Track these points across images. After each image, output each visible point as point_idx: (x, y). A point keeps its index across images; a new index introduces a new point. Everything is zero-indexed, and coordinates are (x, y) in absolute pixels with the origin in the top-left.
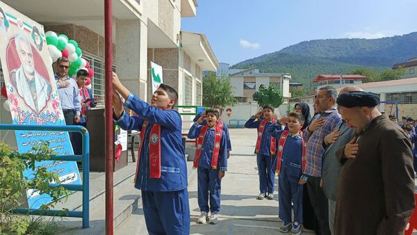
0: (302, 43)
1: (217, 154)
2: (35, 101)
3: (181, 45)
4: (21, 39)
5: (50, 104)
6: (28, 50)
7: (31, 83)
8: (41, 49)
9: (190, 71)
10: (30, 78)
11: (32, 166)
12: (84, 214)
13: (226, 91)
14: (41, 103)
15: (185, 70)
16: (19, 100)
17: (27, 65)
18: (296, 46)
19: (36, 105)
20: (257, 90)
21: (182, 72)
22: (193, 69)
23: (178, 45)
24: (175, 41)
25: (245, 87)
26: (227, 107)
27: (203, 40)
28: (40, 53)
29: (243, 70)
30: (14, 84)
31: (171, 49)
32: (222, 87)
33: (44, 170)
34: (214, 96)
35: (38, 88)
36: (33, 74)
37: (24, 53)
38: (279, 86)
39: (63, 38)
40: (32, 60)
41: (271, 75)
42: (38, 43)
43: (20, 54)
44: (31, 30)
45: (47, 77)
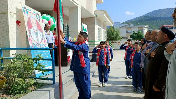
2: (38, 40)
3: (96, 16)
4: (33, 18)
5: (43, 41)
6: (35, 22)
7: (36, 34)
8: (39, 21)
9: (100, 26)
10: (36, 32)
11: (36, 62)
12: (53, 79)
13: (117, 34)
14: (40, 41)
15: (98, 26)
16: (32, 40)
17: (35, 27)
19: (38, 41)
20: (132, 33)
21: (97, 27)
22: (102, 25)
23: (95, 16)
24: (93, 14)
25: (127, 32)
27: (105, 13)
28: (39, 22)
29: (126, 25)
30: (30, 34)
31: (92, 18)
32: (116, 32)
33: (40, 64)
34: (112, 36)
35: (39, 35)
36: (37, 30)
37: (34, 23)
38: (142, 31)
39: (49, 16)
40: (36, 25)
41: (139, 26)
42: (39, 19)
43: (32, 23)
44: (36, 14)
45: (42, 31)
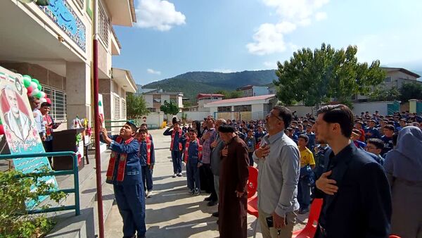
0: (187, 73)
1: (149, 156)
2: (22, 132)
3: (112, 77)
4: (9, 88)
5: (31, 132)
6: (13, 96)
7: (18, 120)
8: (21, 94)
9: (118, 94)
10: (17, 116)
13: (142, 105)
14: (25, 134)
15: (115, 94)
16: (12, 134)
17: (14, 108)
18: (185, 74)
19: (22, 135)
20: (163, 104)
21: (113, 95)
22: (120, 92)
23: (110, 77)
24: (108, 75)
25: (154, 101)
26: (144, 116)
27: (128, 74)
28: (21, 96)
29: (152, 90)
30: (7, 122)
31: (105, 80)
32: (140, 102)
33: (44, 182)
34: (134, 109)
35: (22, 122)
36: (18, 113)
37: (11, 99)
38: (177, 102)
39: (28, 78)
40: (16, 103)
41: (171, 93)
42: (20, 89)
43: (9, 100)
44: (14, 80)
45: (27, 113)
